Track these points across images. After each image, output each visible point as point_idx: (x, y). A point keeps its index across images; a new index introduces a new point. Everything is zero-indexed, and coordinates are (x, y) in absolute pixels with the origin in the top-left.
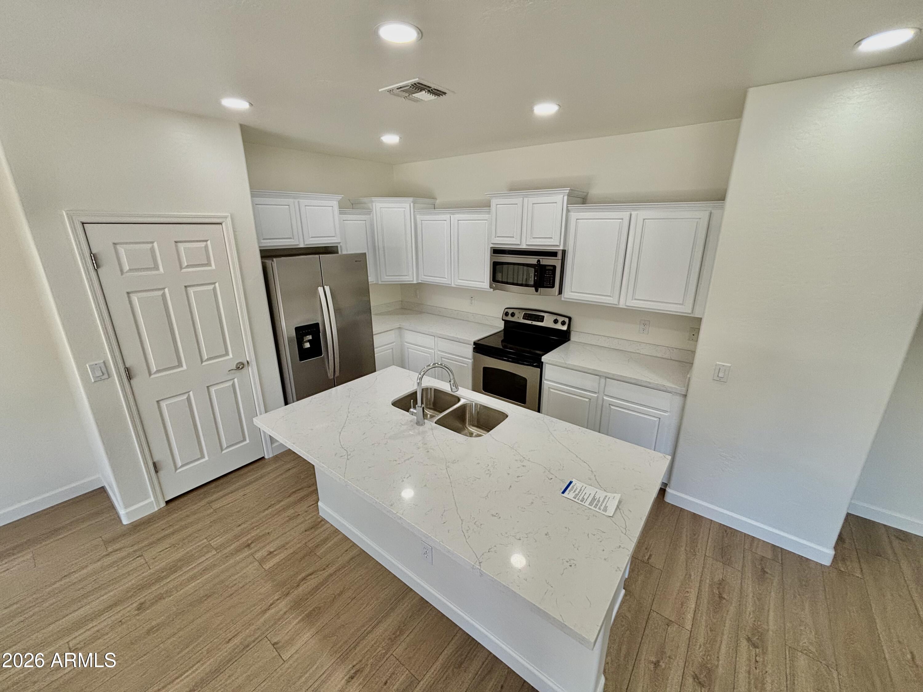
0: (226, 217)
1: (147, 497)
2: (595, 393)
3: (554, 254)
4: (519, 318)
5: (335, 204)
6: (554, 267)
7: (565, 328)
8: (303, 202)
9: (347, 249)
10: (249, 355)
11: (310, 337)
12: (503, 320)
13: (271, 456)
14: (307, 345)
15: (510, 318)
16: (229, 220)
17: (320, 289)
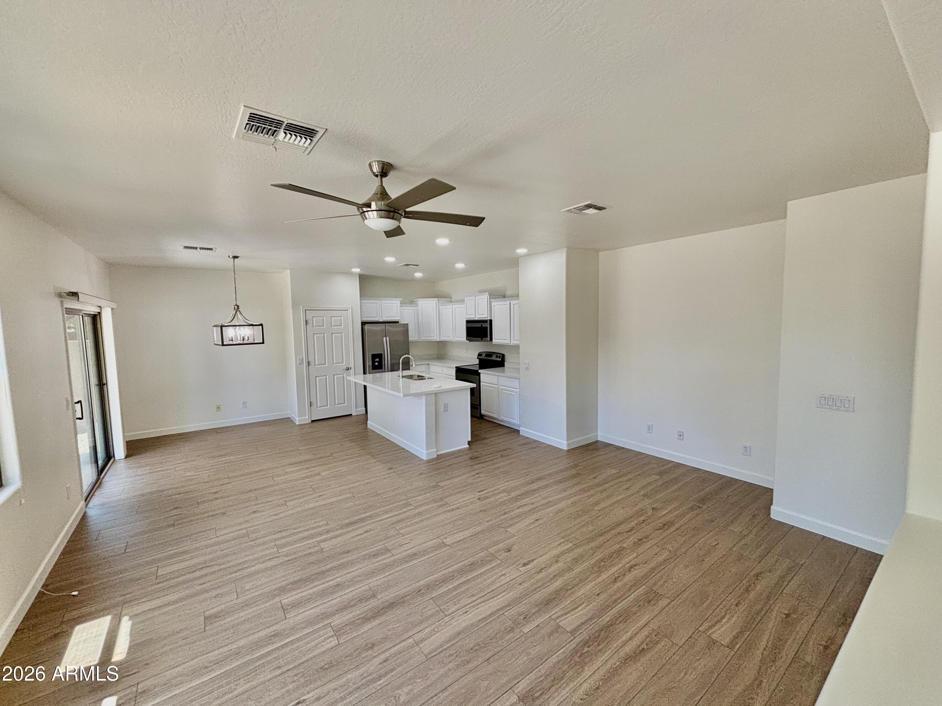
0: (349, 308)
1: (305, 416)
2: (496, 385)
3: (485, 321)
4: (483, 357)
5: (399, 302)
6: (487, 327)
7: (500, 359)
8: (384, 302)
9: (402, 322)
10: (352, 365)
11: (378, 360)
12: (478, 358)
13: (355, 414)
14: (377, 364)
15: (480, 357)
16: (350, 309)
17: (385, 338)
